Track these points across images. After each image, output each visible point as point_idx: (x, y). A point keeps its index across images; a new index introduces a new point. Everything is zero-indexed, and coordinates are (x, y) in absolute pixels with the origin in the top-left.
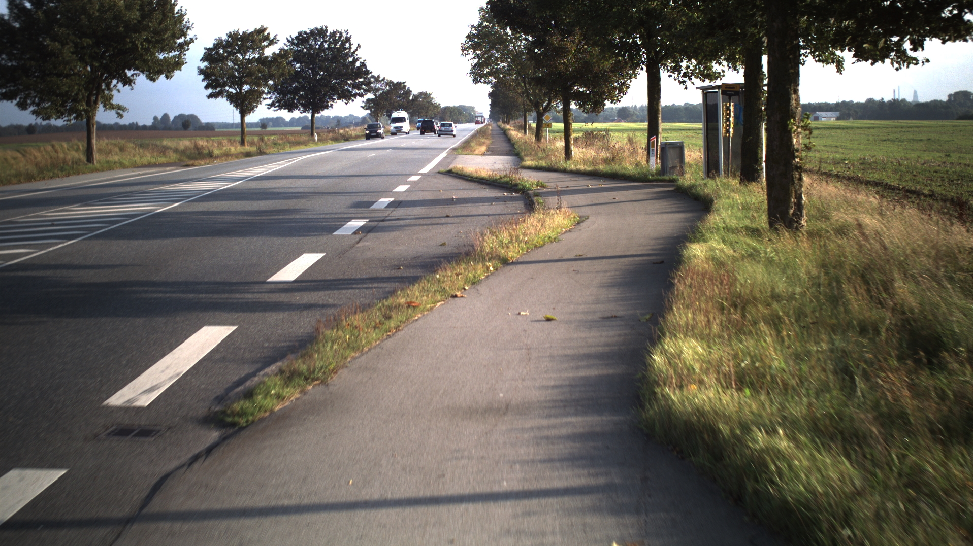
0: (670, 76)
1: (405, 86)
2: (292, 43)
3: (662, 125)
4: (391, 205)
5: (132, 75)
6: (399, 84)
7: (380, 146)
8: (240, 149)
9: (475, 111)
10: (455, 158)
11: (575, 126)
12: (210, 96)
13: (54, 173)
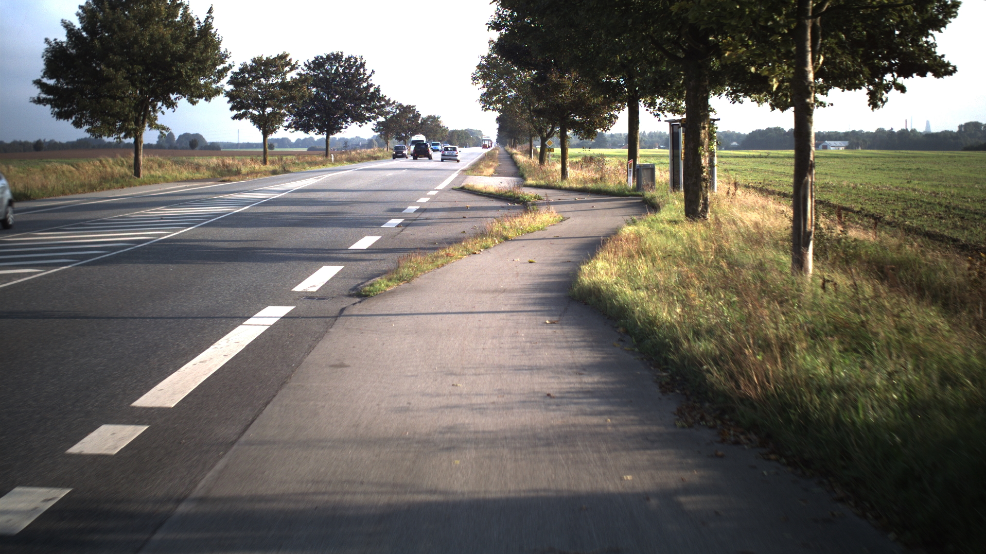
0: (647, 110)
1: (415, 110)
2: (309, 68)
3: (640, 152)
4: (417, 211)
5: (176, 99)
6: (409, 107)
7: (395, 167)
8: (263, 168)
9: (482, 135)
10: (466, 178)
11: (570, 151)
12: (235, 118)
13: (110, 185)
